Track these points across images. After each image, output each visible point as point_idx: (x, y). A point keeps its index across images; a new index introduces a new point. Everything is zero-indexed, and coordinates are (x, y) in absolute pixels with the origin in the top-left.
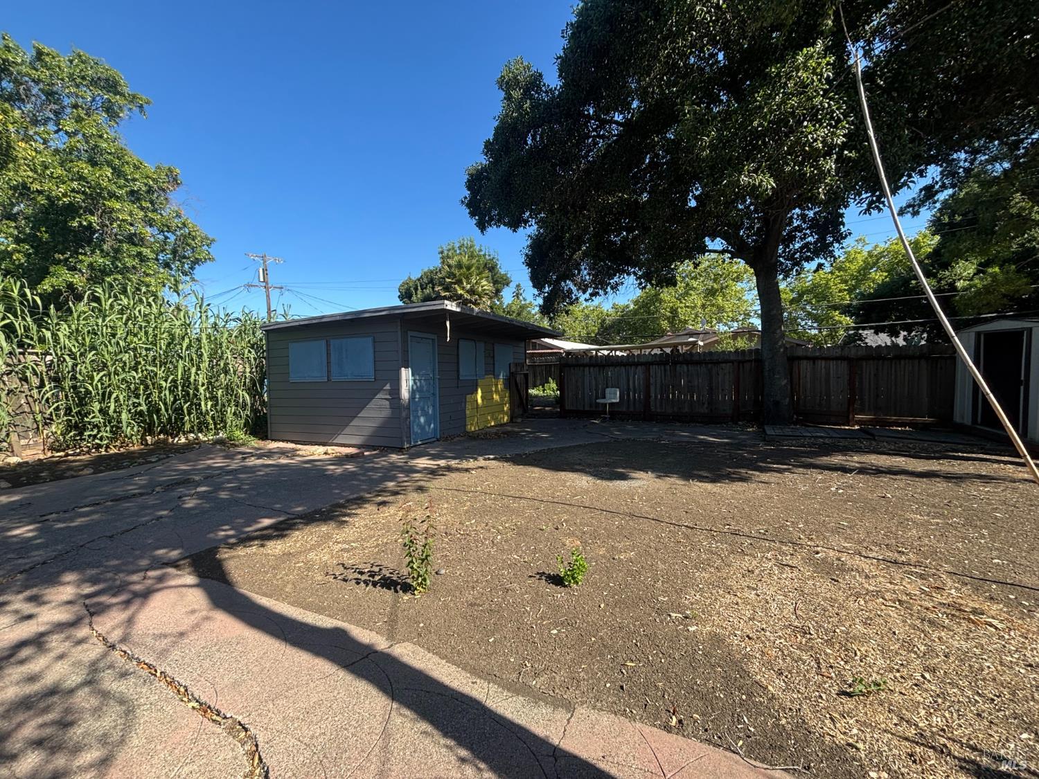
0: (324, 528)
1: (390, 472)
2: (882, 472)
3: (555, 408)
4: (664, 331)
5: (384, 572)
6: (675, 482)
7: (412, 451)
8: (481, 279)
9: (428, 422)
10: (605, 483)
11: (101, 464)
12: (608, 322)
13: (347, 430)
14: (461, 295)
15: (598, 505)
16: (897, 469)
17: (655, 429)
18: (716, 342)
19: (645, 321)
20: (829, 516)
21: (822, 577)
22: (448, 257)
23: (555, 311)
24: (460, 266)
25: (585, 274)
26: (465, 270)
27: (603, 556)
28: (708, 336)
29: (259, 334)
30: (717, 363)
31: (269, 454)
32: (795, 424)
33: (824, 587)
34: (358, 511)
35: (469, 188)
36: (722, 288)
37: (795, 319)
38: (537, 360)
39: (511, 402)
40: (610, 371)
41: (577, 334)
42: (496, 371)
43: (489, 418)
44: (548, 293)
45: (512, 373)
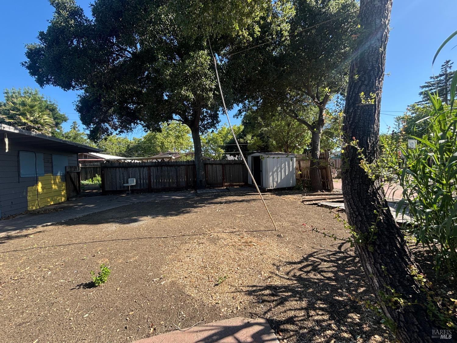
2: (231, 202)
3: (99, 190)
4: (159, 152)
6: (161, 218)
8: (43, 115)
10: (125, 226)
12: (131, 146)
14: (25, 123)
15: (121, 238)
16: (235, 200)
17: (153, 196)
18: (179, 157)
19: (150, 147)
20: (215, 221)
21: (212, 244)
22: (13, 97)
23: (98, 138)
24: (23, 104)
25: (116, 121)
26: (28, 107)
27: (121, 263)
28: (177, 155)
30: (179, 166)
32: (207, 188)
33: (212, 248)
36: (182, 136)
37: (208, 150)
38: (88, 165)
39: (67, 189)
40: (130, 170)
41: (114, 151)
42: (54, 171)
43: (49, 200)
44: (93, 128)
45: (68, 172)
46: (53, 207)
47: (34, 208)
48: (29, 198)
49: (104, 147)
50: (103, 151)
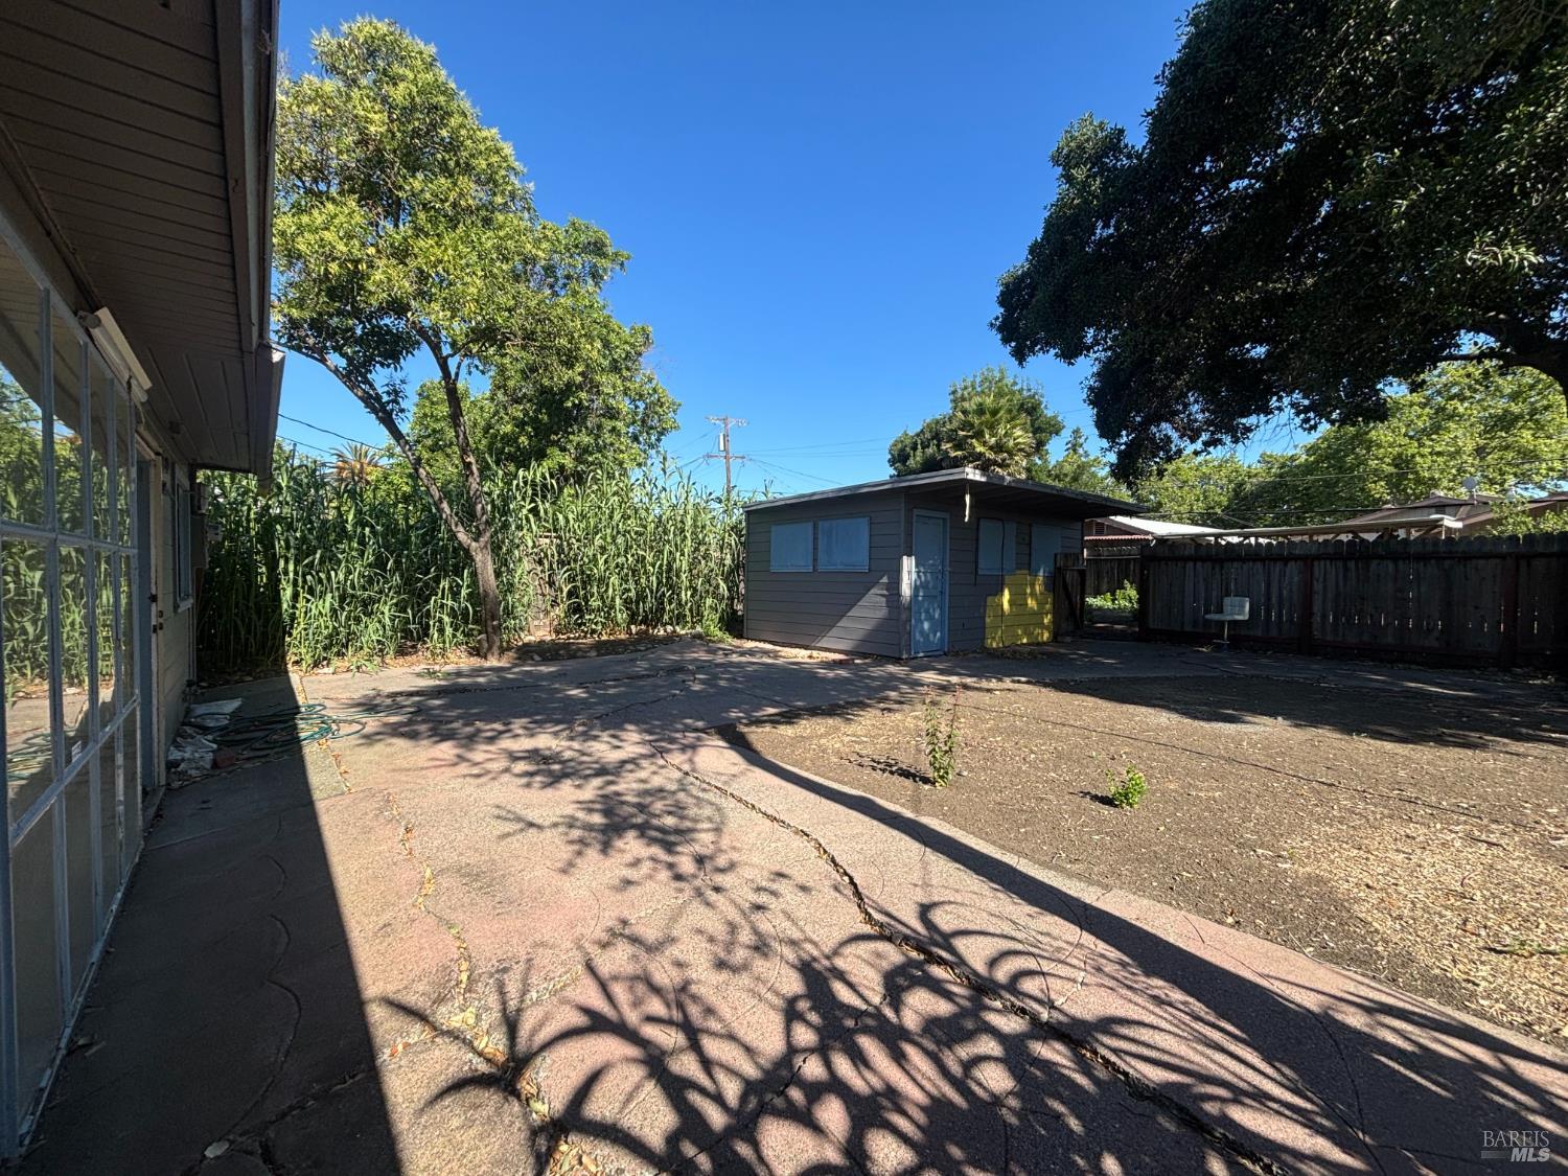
0: (830, 721)
1: (891, 682)
3: (1131, 626)
4: (1376, 501)
5: (900, 765)
7: (913, 663)
8: (1013, 427)
9: (933, 630)
11: (601, 647)
12: (1248, 486)
13: (834, 632)
14: (981, 454)
15: (1179, 744)
17: (1315, 666)
18: (1491, 520)
22: (963, 399)
23: (1139, 474)
24: (981, 411)
25: (1197, 411)
26: (988, 416)
29: (738, 514)
31: (751, 652)
34: (862, 713)
35: (1002, 303)
38: (1104, 551)
39: (1056, 612)
40: (1234, 569)
41: (1184, 509)
42: (1033, 565)
43: (1020, 632)
44: (1125, 444)
45: (1060, 569)
46: (1028, 649)
47: (994, 645)
48: (988, 620)
49: (1152, 497)
50: (1149, 510)
